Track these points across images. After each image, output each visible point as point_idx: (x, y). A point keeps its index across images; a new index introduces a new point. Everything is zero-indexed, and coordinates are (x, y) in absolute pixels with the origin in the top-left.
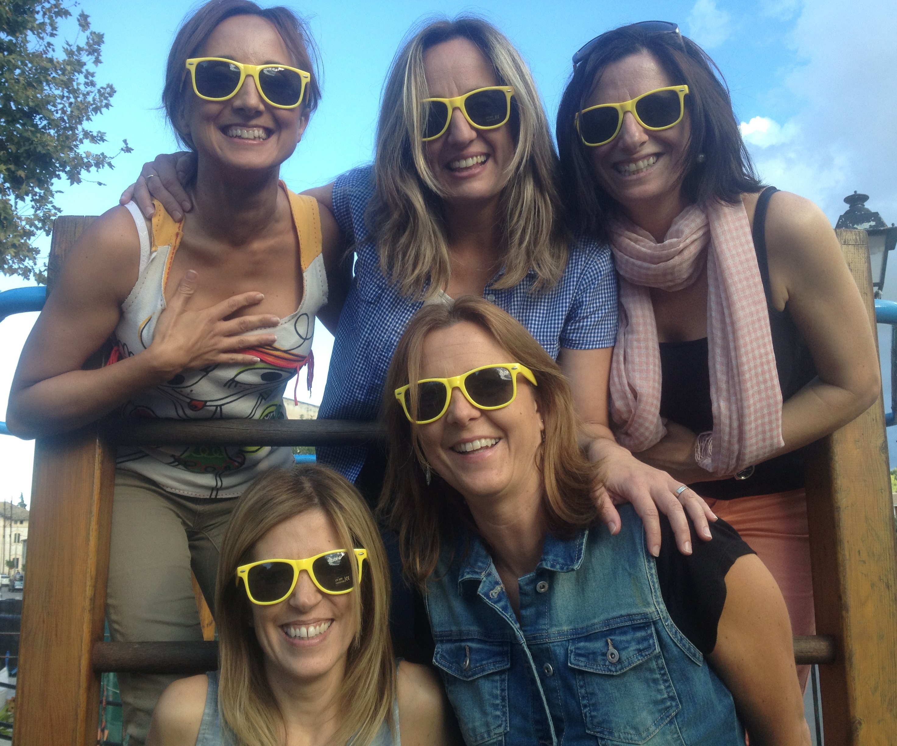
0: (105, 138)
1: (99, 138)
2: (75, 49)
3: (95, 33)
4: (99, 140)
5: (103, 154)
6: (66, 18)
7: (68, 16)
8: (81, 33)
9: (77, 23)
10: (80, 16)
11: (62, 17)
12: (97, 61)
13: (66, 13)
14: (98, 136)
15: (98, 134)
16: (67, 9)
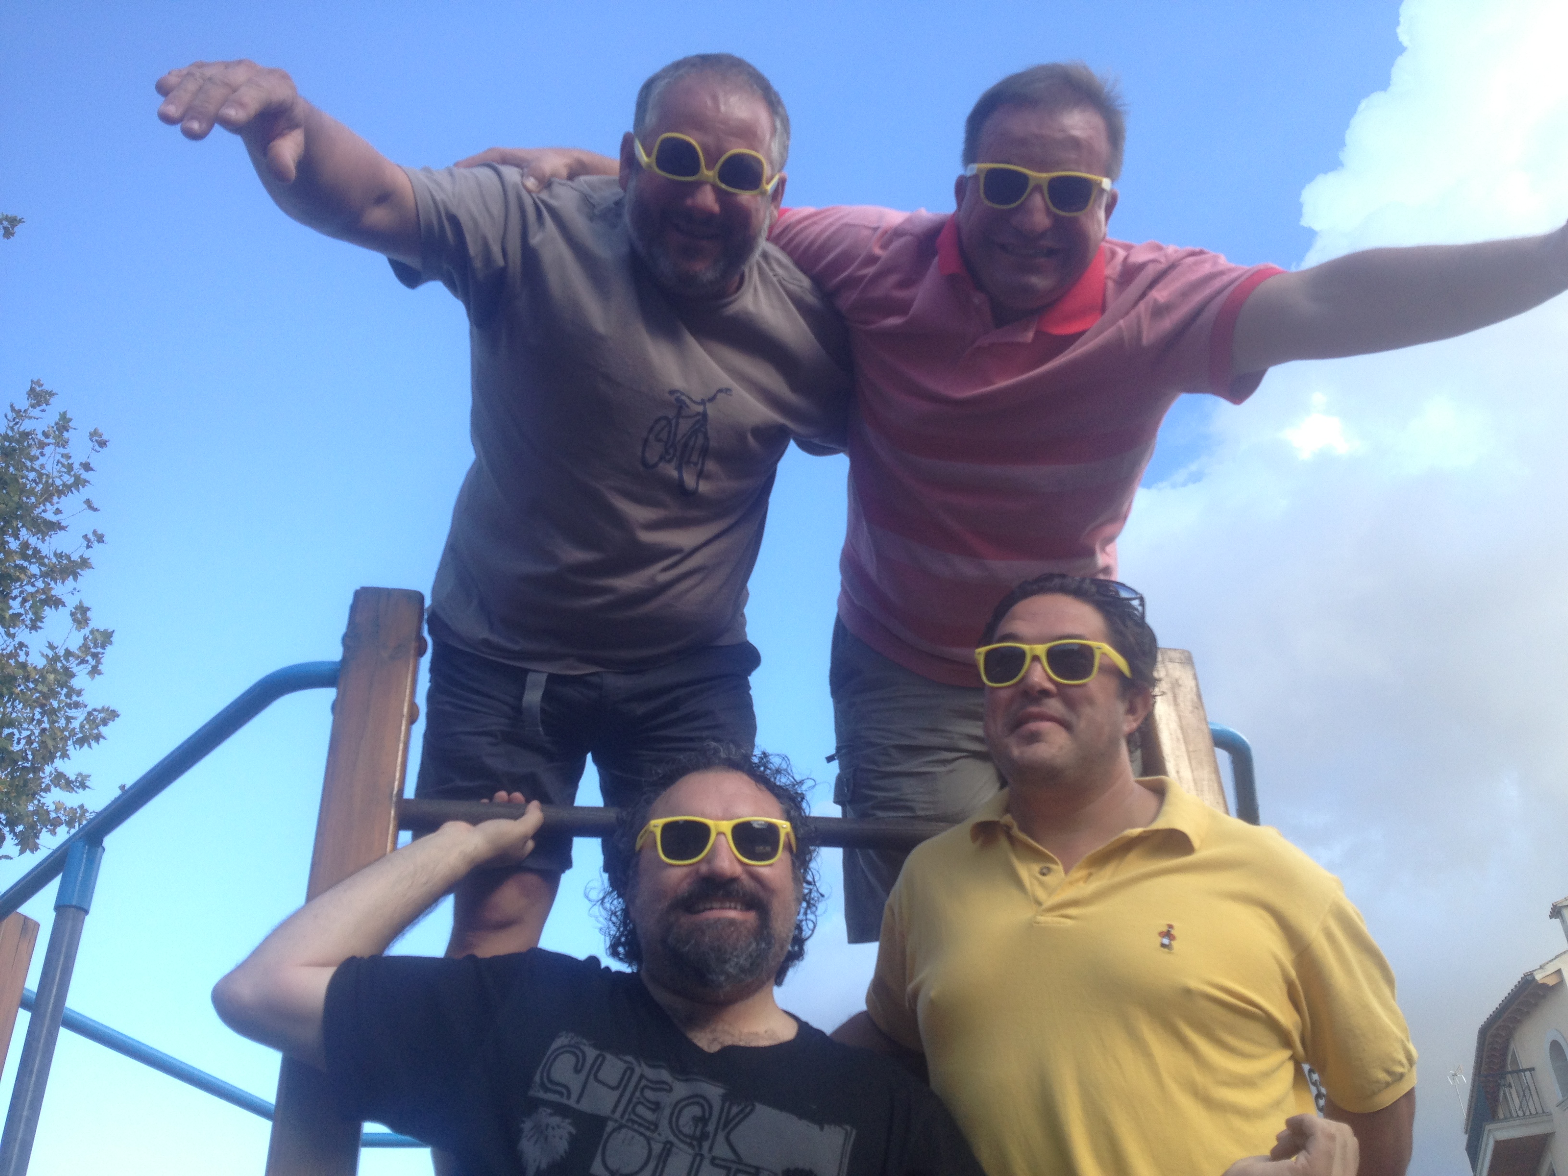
0: (88, 784)
1: (78, 784)
2: (61, 652)
3: (98, 630)
4: (78, 787)
5: (81, 807)
6: (57, 608)
7: (60, 606)
8: (75, 632)
9: (70, 618)
10: (76, 608)
11: (51, 607)
12: (95, 671)
13: (57, 603)
14: (76, 780)
15: (77, 778)
16: (59, 597)
